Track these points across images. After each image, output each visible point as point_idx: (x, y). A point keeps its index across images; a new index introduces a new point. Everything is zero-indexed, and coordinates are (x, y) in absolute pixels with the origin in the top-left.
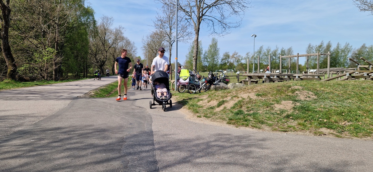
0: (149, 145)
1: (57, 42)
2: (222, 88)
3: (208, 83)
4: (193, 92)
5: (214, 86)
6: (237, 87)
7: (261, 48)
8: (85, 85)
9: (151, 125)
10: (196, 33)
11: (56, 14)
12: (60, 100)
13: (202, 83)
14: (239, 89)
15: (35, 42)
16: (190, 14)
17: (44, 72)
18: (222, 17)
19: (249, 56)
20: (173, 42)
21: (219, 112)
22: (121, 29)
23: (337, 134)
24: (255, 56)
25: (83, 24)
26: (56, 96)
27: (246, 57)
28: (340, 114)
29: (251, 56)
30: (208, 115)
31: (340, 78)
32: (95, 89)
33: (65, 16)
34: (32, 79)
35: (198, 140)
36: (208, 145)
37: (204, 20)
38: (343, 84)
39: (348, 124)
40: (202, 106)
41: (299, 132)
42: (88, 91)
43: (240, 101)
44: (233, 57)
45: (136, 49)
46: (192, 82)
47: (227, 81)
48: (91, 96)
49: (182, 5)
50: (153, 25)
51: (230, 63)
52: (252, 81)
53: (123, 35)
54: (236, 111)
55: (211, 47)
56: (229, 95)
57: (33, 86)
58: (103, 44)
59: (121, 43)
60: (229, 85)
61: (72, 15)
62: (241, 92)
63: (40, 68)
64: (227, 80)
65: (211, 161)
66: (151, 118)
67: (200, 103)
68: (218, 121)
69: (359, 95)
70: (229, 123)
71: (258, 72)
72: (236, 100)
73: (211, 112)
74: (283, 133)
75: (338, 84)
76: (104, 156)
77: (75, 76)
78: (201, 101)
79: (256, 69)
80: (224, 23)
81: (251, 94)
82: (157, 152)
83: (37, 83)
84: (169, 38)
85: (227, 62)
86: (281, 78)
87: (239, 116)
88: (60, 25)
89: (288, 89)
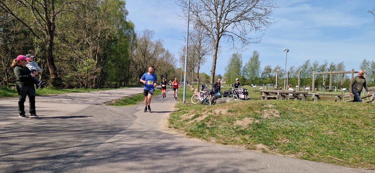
1: (98, 54)
10: (216, 49)
17: (85, 80)
21: (188, 125)
22: (161, 42)
30: (177, 127)
40: (181, 118)
41: (236, 146)
43: (210, 116)
45: (175, 61)
51: (272, 77)
52: (269, 98)
53: (163, 47)
55: (251, 60)
58: (144, 56)
68: (182, 132)
70: (187, 135)
83: (74, 90)
84: (198, 51)
85: (268, 76)
86: (296, 96)
87: (200, 128)
88: (101, 39)
89: (260, 107)
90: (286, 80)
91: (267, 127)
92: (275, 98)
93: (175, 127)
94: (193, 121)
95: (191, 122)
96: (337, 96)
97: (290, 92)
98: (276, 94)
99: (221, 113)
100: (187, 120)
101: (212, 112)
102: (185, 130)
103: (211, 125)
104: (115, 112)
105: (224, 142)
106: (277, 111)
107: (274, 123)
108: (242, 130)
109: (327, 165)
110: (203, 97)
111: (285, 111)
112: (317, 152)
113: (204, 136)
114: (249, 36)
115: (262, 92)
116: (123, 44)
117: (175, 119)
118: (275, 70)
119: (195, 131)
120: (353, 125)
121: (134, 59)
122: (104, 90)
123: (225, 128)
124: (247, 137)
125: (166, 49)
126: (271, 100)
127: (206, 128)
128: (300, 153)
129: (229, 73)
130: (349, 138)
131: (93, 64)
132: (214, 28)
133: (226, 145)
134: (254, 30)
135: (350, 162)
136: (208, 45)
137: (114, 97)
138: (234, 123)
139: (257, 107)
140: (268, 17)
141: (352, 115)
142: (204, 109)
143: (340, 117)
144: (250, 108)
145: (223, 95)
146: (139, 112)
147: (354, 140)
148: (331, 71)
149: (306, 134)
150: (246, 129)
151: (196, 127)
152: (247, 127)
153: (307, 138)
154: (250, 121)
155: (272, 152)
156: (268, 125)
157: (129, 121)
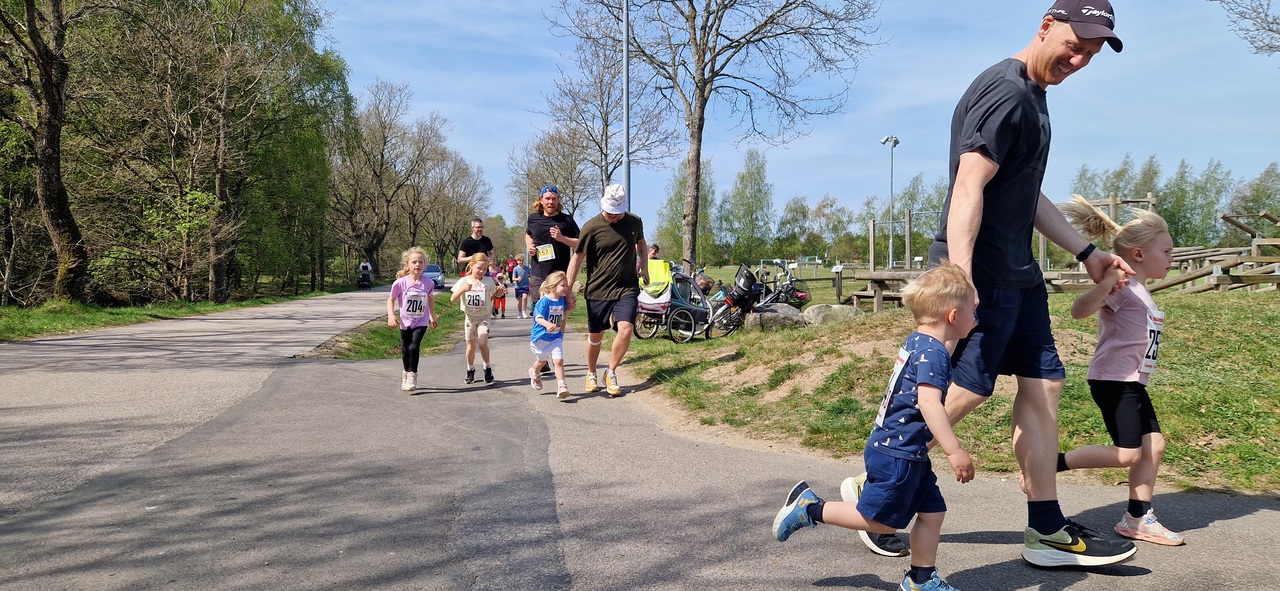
0: (542, 520)
1: (223, 173)
2: (783, 324)
3: (735, 304)
4: (683, 338)
5: (758, 315)
6: (834, 318)
7: (917, 180)
8: (318, 317)
9: (545, 451)
10: (692, 136)
11: (219, 77)
12: (235, 369)
13: (714, 305)
14: (842, 327)
15: (150, 171)
16: (670, 70)
17: (180, 274)
18: (782, 81)
19: (873, 208)
20: (615, 168)
21: (774, 407)
22: (437, 125)
23: (1181, 478)
24: (896, 211)
25: (311, 110)
26: (220, 356)
27: (864, 213)
28: (1193, 409)
29: (883, 211)
30: (736, 418)
31: (1193, 285)
32: (353, 330)
33: (249, 82)
34: (140, 299)
35: (704, 501)
36: (741, 521)
37: (720, 90)
38: (1199, 304)
39: (1218, 443)
40: (715, 386)
42: (327, 338)
43: (845, 368)
44: (819, 213)
45: (487, 192)
46: (682, 302)
47: (801, 298)
48: (340, 353)
49: (643, 41)
50: (546, 108)
51: (811, 234)
52: (886, 298)
53: (444, 144)
54: (832, 401)
55: (742, 182)
56: (809, 345)
57: (140, 322)
58: (378, 176)
59: (438, 170)
60: (809, 313)
61: (273, 79)
62: (850, 335)
63: (167, 260)
64: (800, 294)
65: (752, 575)
66: (545, 428)
67: (711, 375)
68: (773, 435)
69: (1257, 343)
70: (810, 444)
71: (907, 266)
72: (834, 365)
73: (748, 407)
74: (996, 475)
75: (1182, 307)
76: (390, 559)
77: (284, 285)
78: (714, 370)
79: (899, 254)
80: (787, 101)
81: (882, 342)
82: (569, 546)
83: (154, 312)
85: (798, 232)
88: (233, 115)
93: (725, 421)
100: (751, 392)
102: (782, 428)
114: (801, 91)
121: (342, 189)
122: (256, 306)
125: (454, 153)
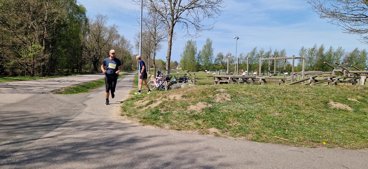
1: (45, 39)
17: (30, 68)
21: (141, 112)
22: (115, 27)
30: (130, 114)
32: (67, 87)
39: (238, 125)
40: (135, 105)
41: (189, 131)
43: (165, 102)
51: (224, 63)
52: (221, 82)
55: (205, 47)
58: (98, 42)
63: (27, 64)
68: (135, 119)
71: (237, 74)
83: (18, 78)
84: (154, 38)
85: (220, 62)
86: (245, 80)
87: (154, 115)
88: (49, 23)
89: (212, 92)
90: (236, 65)
91: (219, 111)
92: (227, 83)
93: (127, 115)
94: (147, 108)
95: (145, 108)
96: (281, 80)
97: (240, 77)
98: (228, 78)
99: (176, 99)
100: (140, 107)
101: (166, 98)
102: (138, 117)
103: (165, 111)
104: (62, 101)
105: (177, 128)
106: (228, 95)
107: (226, 107)
108: (195, 115)
109: (274, 145)
110: (159, 83)
111: (235, 95)
112: (264, 133)
113: (158, 123)
114: (202, 23)
115: (215, 77)
116: (74, 29)
117: (128, 107)
118: (227, 57)
119: (149, 118)
120: (296, 106)
121: (87, 45)
122: (53, 78)
123: (179, 113)
124: (200, 122)
125: (121, 36)
126: (223, 84)
127: (160, 114)
128: (249, 135)
129: (185, 59)
130: (293, 118)
131: (40, 50)
132: (169, 14)
133: (179, 131)
134: (207, 18)
135: (295, 141)
136: (163, 32)
137: (63, 85)
138: (188, 108)
139: (209, 91)
140: (219, 5)
141: (294, 97)
142: (159, 95)
143: (284, 99)
144: (203, 93)
145: (178, 81)
146: (90, 100)
147: (297, 120)
148: (275, 57)
149: (255, 116)
150: (200, 114)
151: (150, 114)
152: (200, 111)
153: (256, 120)
154: (203, 105)
155: (224, 135)
156: (220, 108)
157: (78, 110)
